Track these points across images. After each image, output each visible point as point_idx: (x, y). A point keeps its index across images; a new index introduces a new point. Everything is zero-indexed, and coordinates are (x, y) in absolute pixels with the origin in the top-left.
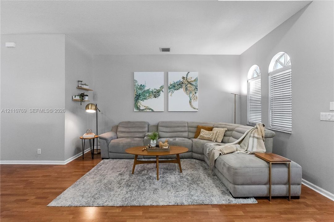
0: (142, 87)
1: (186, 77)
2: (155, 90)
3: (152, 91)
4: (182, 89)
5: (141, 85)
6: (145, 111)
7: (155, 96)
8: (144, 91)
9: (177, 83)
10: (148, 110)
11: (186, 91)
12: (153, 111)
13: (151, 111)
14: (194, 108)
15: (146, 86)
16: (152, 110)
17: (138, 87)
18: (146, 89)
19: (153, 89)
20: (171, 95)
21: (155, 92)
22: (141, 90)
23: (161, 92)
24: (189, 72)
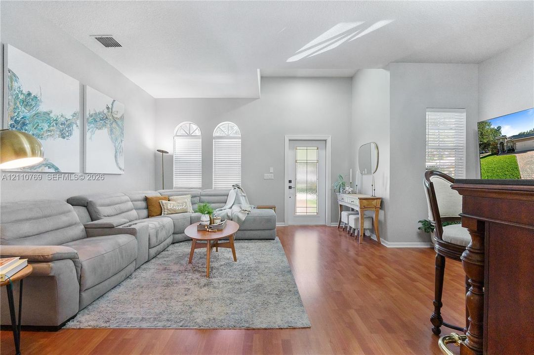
0: (32, 100)
1: (112, 109)
2: (63, 119)
3: (56, 120)
4: (106, 130)
5: (29, 94)
6: (40, 170)
7: (62, 134)
8: (37, 115)
9: (99, 114)
10: (47, 170)
11: (111, 135)
12: (58, 172)
13: (52, 170)
14: (120, 169)
15: (41, 101)
16: (57, 169)
17: (21, 97)
18: (43, 108)
19: (59, 114)
20: (91, 138)
21: (62, 124)
22: (28, 108)
23: (74, 126)
24: (114, 101)
